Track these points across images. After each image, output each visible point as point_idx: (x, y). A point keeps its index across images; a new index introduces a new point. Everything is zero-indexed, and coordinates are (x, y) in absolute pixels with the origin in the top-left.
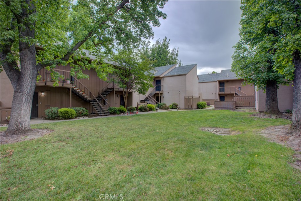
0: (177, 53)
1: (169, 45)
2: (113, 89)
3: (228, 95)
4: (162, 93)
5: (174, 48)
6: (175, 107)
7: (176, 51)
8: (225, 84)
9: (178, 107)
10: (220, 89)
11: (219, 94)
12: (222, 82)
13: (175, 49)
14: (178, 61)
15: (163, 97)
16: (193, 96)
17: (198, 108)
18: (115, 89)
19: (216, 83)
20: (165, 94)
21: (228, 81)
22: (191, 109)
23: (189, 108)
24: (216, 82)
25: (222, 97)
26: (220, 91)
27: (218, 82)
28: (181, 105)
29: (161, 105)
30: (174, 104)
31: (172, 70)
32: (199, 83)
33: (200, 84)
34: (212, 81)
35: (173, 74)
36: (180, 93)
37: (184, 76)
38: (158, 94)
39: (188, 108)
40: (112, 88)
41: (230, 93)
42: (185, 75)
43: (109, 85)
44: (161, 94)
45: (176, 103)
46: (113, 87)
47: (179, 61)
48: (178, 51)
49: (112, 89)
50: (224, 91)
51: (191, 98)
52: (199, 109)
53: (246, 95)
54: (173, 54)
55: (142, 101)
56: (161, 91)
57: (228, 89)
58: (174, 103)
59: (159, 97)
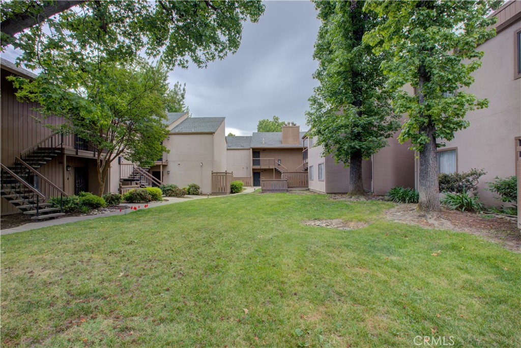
0: (182, 92)
1: (168, 74)
2: (60, 152)
3: (265, 170)
4: (167, 165)
5: (178, 83)
6: (194, 191)
7: (182, 88)
8: (261, 155)
9: (200, 191)
10: (253, 160)
11: (253, 169)
12: (257, 151)
13: (180, 85)
14: (184, 107)
15: (168, 174)
16: (227, 172)
17: (232, 192)
18: (66, 152)
19: (248, 151)
20: (173, 168)
21: (265, 150)
22: (223, 193)
23: (221, 193)
24: (249, 149)
25: (257, 174)
26: (254, 164)
27: (251, 150)
28: (206, 187)
29: (169, 188)
30: (192, 187)
31: (181, 123)
32: (228, 149)
33: (228, 151)
34: (241, 148)
35: (187, 131)
36: (202, 166)
37: (210, 136)
38: (159, 166)
39: (218, 191)
40: (56, 149)
41: (268, 168)
42: (212, 133)
43: (50, 139)
44: (165, 166)
45: (195, 183)
46: (60, 146)
47: (186, 108)
48: (184, 90)
49: (57, 151)
50: (259, 165)
51: (223, 176)
52: (235, 193)
53: (288, 171)
54: (176, 93)
55: (125, 180)
56: (164, 161)
57: (266, 162)
58: (191, 183)
59: (160, 172)
